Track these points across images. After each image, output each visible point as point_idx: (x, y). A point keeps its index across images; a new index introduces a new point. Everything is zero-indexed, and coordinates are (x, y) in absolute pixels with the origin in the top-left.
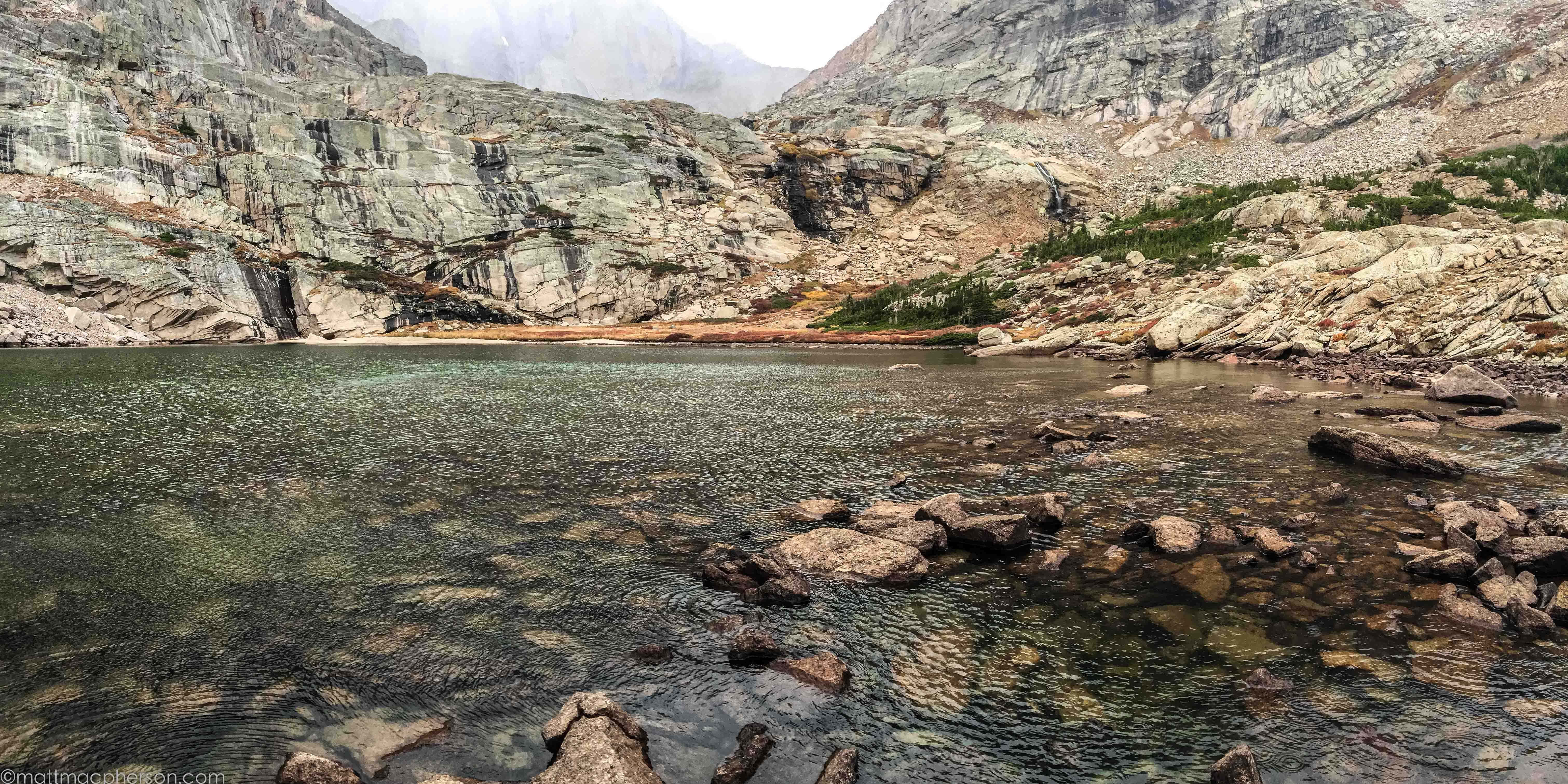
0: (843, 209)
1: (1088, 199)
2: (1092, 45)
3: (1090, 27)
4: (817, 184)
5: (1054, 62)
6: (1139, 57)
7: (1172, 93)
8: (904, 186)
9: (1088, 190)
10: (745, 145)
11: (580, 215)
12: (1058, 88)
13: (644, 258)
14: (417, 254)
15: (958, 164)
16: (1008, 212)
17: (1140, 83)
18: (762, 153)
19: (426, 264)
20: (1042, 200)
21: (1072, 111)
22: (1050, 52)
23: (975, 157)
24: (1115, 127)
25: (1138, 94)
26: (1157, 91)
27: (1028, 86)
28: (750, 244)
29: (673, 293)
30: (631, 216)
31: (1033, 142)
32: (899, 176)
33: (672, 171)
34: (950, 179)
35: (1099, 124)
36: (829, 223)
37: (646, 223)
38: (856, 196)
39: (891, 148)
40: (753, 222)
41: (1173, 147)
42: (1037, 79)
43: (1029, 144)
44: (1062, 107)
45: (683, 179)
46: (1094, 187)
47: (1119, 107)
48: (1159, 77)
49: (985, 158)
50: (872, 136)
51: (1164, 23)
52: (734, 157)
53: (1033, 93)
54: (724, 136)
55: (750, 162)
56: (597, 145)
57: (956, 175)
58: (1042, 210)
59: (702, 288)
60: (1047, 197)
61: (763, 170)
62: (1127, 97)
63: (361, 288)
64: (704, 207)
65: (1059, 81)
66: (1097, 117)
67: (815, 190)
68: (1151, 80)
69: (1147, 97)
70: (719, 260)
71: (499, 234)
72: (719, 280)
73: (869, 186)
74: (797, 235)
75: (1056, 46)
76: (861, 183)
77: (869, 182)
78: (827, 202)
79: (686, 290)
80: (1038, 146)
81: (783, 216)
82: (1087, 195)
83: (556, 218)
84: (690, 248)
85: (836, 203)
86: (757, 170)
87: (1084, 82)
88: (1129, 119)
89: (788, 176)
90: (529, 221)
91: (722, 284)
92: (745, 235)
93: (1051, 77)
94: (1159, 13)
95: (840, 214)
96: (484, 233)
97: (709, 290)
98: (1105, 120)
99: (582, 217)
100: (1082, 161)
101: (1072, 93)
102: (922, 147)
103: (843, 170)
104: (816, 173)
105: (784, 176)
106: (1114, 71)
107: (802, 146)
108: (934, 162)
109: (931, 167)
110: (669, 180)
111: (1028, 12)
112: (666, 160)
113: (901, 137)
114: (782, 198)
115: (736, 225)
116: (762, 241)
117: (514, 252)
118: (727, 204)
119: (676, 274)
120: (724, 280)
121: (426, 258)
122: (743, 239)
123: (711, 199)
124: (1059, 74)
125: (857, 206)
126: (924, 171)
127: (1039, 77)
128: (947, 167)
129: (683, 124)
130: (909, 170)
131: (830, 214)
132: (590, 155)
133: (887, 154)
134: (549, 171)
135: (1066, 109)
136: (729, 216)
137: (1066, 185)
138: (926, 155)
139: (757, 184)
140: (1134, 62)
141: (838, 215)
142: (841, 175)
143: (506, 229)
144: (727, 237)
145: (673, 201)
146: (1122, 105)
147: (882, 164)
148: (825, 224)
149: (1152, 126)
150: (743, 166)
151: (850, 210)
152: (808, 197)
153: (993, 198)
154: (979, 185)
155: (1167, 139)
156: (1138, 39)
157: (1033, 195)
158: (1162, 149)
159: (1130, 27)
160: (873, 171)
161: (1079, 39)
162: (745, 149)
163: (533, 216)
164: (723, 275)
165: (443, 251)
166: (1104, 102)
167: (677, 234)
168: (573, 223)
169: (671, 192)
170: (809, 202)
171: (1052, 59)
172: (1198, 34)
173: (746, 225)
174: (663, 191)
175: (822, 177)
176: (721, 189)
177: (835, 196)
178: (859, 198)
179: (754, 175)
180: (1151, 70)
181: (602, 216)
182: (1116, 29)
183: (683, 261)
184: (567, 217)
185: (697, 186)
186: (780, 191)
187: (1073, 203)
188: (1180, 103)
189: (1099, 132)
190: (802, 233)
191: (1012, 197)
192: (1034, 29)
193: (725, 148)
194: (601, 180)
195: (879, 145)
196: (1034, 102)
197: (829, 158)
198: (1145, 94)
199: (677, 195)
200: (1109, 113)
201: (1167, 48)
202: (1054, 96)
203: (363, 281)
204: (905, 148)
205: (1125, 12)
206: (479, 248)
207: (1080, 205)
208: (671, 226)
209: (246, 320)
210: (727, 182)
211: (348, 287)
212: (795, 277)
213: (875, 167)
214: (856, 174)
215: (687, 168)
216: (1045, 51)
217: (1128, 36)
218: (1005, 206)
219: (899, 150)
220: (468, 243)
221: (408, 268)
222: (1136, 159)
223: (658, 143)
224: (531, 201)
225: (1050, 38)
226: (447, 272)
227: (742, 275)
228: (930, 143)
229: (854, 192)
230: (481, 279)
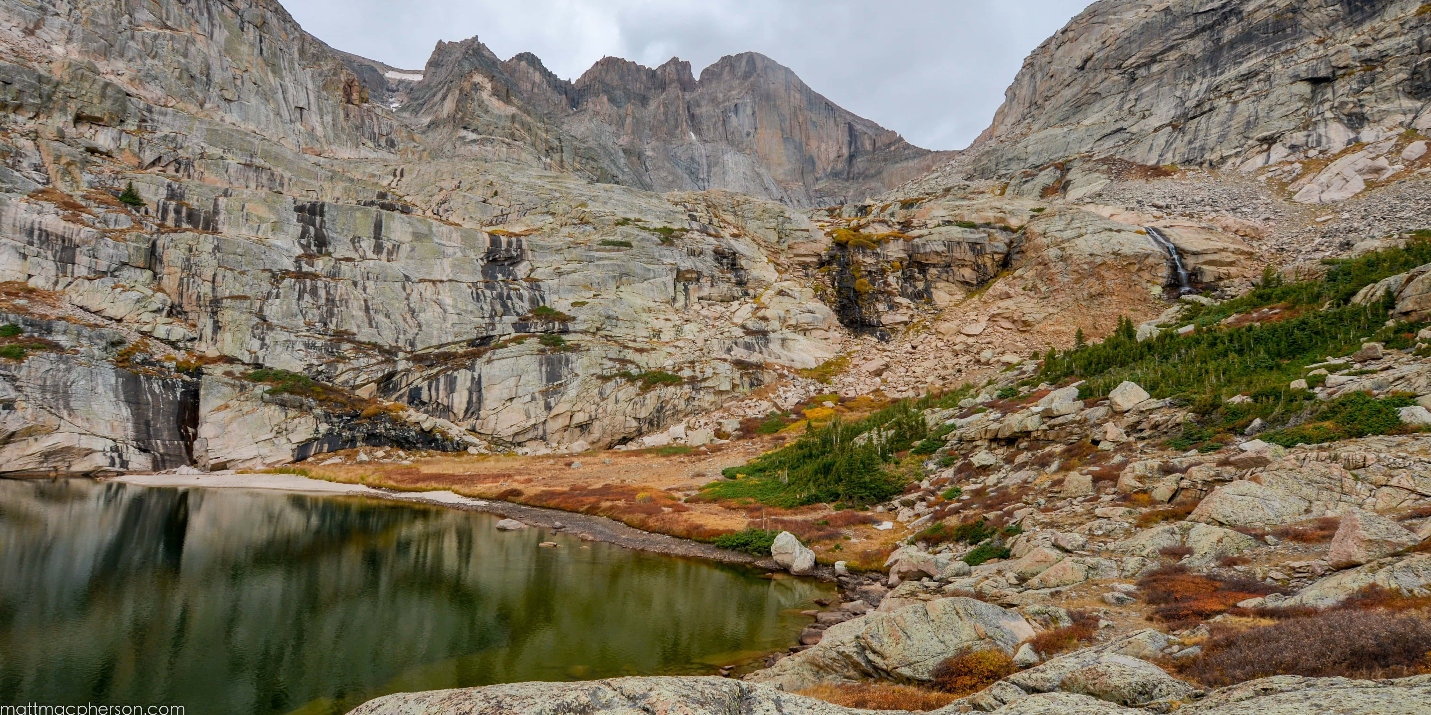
0: (898, 299)
1: (1233, 270)
2: (1250, 76)
3: (1246, 55)
4: (870, 272)
5: (1197, 106)
6: (1323, 73)
7: (1384, 107)
8: (977, 268)
9: (1233, 258)
10: (799, 233)
11: (581, 317)
12: (1202, 134)
13: (638, 366)
14: (374, 361)
15: (1040, 235)
16: (1101, 295)
17: (1327, 105)
18: (815, 241)
19: (380, 375)
20: (1156, 276)
21: (1223, 159)
22: (1192, 95)
23: (1061, 224)
24: (1287, 168)
25: (1325, 120)
26: (1357, 110)
27: (1162, 138)
28: (775, 346)
29: (660, 410)
30: (644, 316)
31: (1161, 203)
32: (969, 256)
33: (707, 264)
34: (1032, 254)
35: (1262, 170)
36: (879, 317)
37: (658, 324)
38: (918, 284)
39: (961, 224)
40: (783, 320)
41: (1388, 181)
42: (1175, 127)
43: (1154, 206)
44: (1207, 156)
45: (717, 273)
46: (1243, 253)
47: (1293, 142)
48: (1358, 92)
49: (1076, 224)
50: (943, 213)
51: (1360, 23)
52: (785, 246)
53: (1168, 144)
54: (773, 225)
55: (802, 251)
56: (627, 239)
57: (1037, 249)
58: (1157, 290)
59: (696, 403)
60: (1164, 272)
61: (815, 259)
62: (1307, 125)
63: (283, 405)
64: (735, 304)
65: (1203, 126)
66: (1259, 161)
67: (866, 280)
68: (1344, 99)
69: (1340, 120)
70: (725, 369)
71: (483, 339)
72: (721, 392)
73: (933, 271)
74: (837, 334)
75: (1199, 87)
76: (923, 268)
77: (934, 266)
78: (880, 292)
79: (675, 407)
80: (1167, 207)
81: (823, 311)
82: (1232, 264)
83: (553, 321)
84: (698, 353)
85: (890, 294)
86: (808, 260)
87: (1238, 121)
88: (1312, 153)
89: (839, 265)
90: (522, 325)
91: (724, 397)
92: (772, 335)
93: (1192, 125)
94: (1350, 13)
95: (893, 307)
96: (465, 337)
97: (706, 405)
98: (1272, 161)
99: (584, 320)
100: (1230, 220)
101: (1222, 138)
102: (1002, 220)
103: (903, 255)
104: (869, 260)
105: (835, 266)
106: (1283, 99)
107: (861, 231)
108: (1015, 236)
109: (1011, 242)
110: (699, 275)
111: (1162, 53)
112: (701, 253)
113: (977, 211)
114: (829, 291)
115: (764, 324)
116: (791, 343)
117: (489, 361)
118: (762, 299)
119: (667, 386)
120: (727, 392)
121: (383, 366)
122: (767, 341)
123: (747, 294)
124: (1203, 119)
125: (917, 296)
126: (1002, 248)
127: (1176, 126)
128: (1028, 240)
129: (735, 213)
130: (983, 247)
131: (881, 307)
132: (618, 250)
133: (956, 233)
134: (565, 268)
135: (1215, 157)
136: (760, 314)
137: (1195, 254)
138: (1006, 229)
139: (807, 275)
140: (1316, 81)
141: (891, 308)
142: (901, 260)
143: (491, 333)
144: (747, 339)
145: (699, 298)
146: (1299, 137)
147: (950, 245)
148: (874, 320)
149: (1350, 158)
150: (796, 255)
151: (905, 301)
152: (857, 288)
153: (1081, 277)
154: (1062, 259)
155: (1378, 170)
156: (1320, 52)
157: (1140, 270)
158: (1370, 185)
159: (1305, 41)
160: (937, 253)
161: (1231, 73)
162: (798, 237)
163: (528, 319)
164: (726, 386)
165: (408, 359)
166: (1270, 141)
167: (691, 337)
168: (571, 326)
169: (700, 288)
170: (858, 294)
171: (1194, 102)
172: (1420, 20)
173: (775, 324)
174: (691, 287)
175: (876, 265)
176: (761, 283)
177: (889, 285)
178: (921, 286)
179: (805, 266)
180: (1343, 87)
181: (608, 317)
182: (1283, 49)
183: (681, 369)
184: (565, 319)
185: (733, 280)
186: (828, 282)
187: (1207, 279)
188: (1400, 118)
189: (1262, 178)
190: (846, 331)
191: (1106, 275)
192: (1170, 71)
193: (774, 237)
194: (623, 277)
195: (949, 223)
196: (1169, 155)
197: (887, 242)
198: (1338, 119)
199: (706, 292)
200: (1278, 152)
201: (1368, 52)
202: (1197, 144)
203: (286, 396)
204: (977, 222)
205: (1295, 25)
206: (454, 356)
207: (1220, 279)
208: (687, 327)
209: (98, 444)
210: (769, 274)
211: (266, 403)
212: (812, 388)
213: (940, 248)
214: (919, 257)
215: (725, 261)
216: (1186, 93)
217: (1303, 52)
218: (1096, 288)
219: (971, 226)
220: (442, 350)
221: (355, 379)
222: (1323, 206)
223: (696, 235)
224: (533, 301)
225: (1192, 79)
226: (403, 384)
227: (751, 385)
228: (1012, 213)
229: (916, 280)
230: (442, 393)
